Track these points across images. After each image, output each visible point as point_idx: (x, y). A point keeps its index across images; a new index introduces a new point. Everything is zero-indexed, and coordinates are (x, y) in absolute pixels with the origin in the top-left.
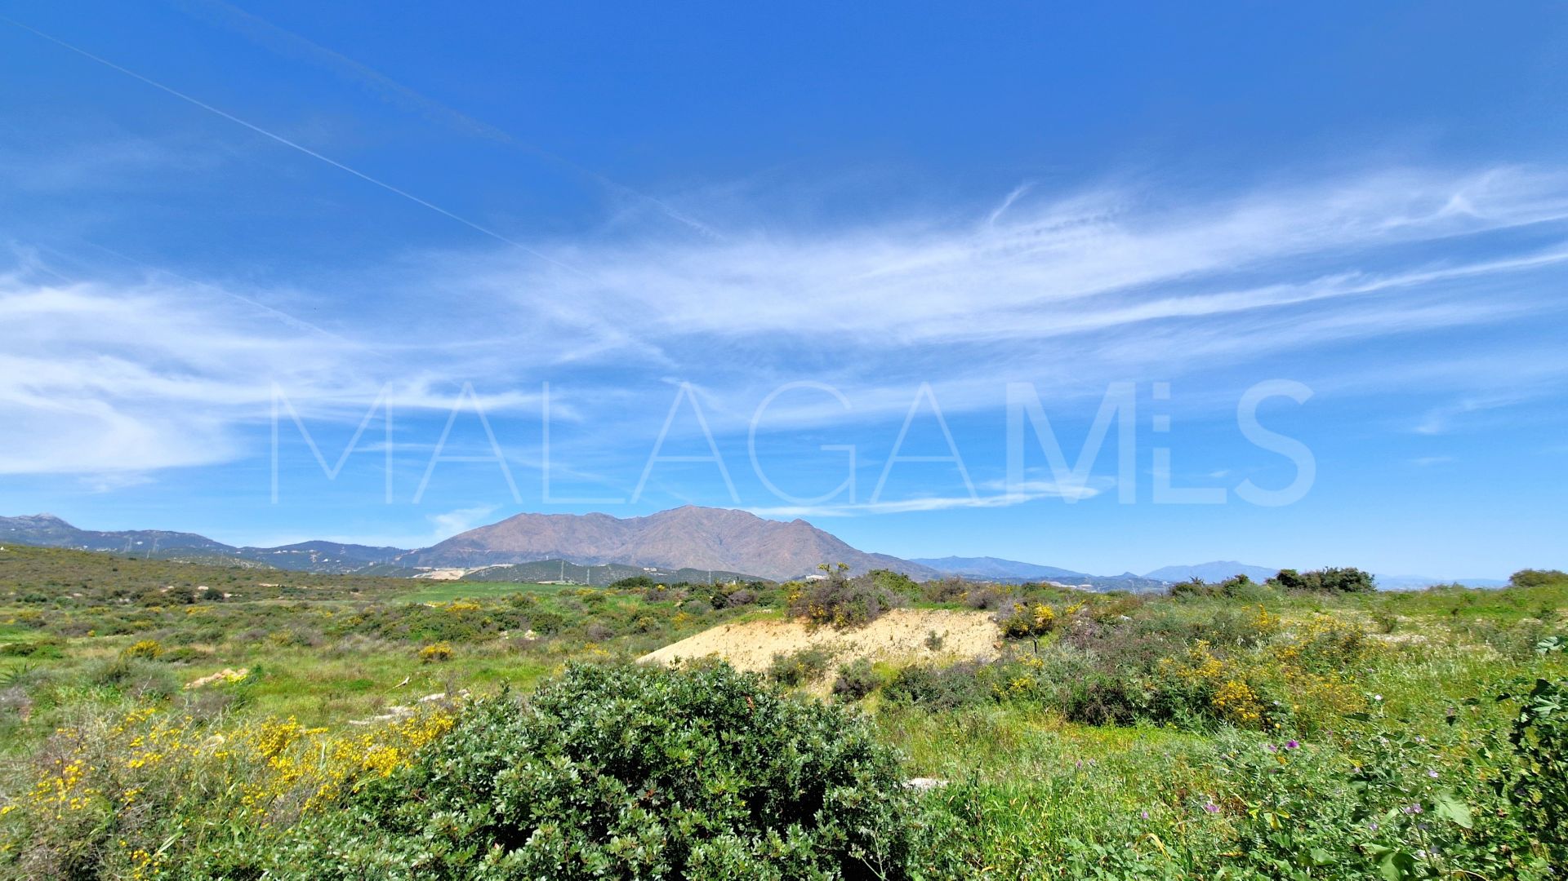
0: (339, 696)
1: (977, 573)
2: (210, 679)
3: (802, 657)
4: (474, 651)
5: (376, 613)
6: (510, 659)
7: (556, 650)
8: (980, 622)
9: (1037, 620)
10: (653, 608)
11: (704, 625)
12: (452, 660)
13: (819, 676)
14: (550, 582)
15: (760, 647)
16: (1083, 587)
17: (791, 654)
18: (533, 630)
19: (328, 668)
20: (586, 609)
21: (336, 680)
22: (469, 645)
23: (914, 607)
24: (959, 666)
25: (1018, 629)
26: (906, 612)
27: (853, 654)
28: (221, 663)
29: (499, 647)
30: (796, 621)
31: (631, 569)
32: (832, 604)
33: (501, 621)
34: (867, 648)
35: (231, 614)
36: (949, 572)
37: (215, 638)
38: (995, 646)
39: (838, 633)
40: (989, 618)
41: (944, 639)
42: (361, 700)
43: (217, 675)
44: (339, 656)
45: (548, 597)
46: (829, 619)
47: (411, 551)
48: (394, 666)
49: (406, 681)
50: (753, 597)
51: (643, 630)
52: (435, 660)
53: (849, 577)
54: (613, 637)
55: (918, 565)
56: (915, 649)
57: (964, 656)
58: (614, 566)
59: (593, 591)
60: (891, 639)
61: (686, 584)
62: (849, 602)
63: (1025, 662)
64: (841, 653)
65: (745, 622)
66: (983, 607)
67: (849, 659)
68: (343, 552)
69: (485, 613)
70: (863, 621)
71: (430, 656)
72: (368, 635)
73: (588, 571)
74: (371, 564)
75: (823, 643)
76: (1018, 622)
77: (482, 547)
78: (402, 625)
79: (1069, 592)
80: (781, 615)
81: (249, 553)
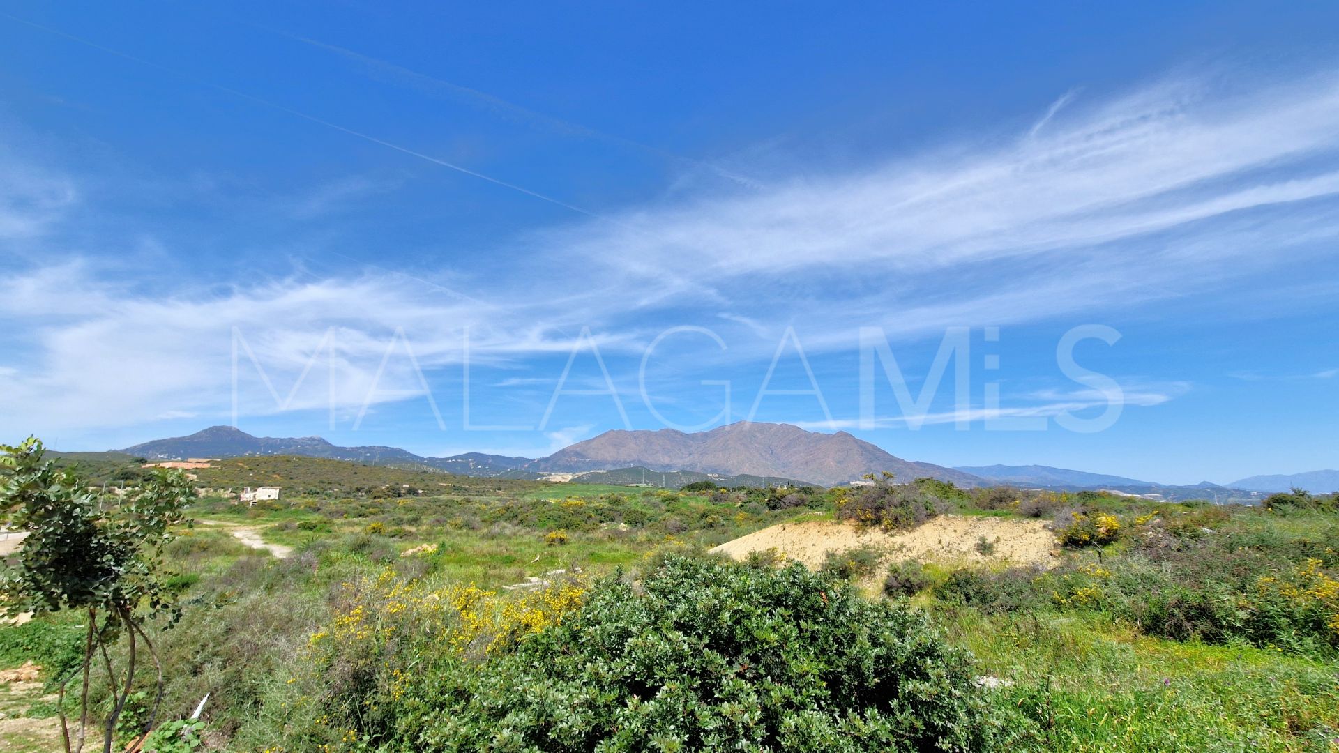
0: (495, 568)
1: (1026, 481)
2: (415, 550)
3: (853, 555)
4: (583, 538)
5: (515, 507)
6: (609, 545)
7: (643, 540)
8: (1034, 529)
9: (1099, 530)
10: (717, 508)
11: (762, 524)
12: (569, 544)
13: (870, 573)
14: (635, 485)
15: (813, 545)
16: (1149, 496)
17: (842, 552)
18: (625, 523)
19: (485, 546)
20: (664, 507)
21: (492, 555)
22: (579, 533)
23: (962, 513)
24: (1014, 572)
25: (1077, 538)
26: (954, 518)
27: (902, 555)
28: (420, 539)
29: (600, 535)
30: (846, 523)
31: (698, 474)
32: (879, 509)
33: (601, 515)
34: (916, 549)
35: (423, 505)
36: (996, 480)
37: (414, 521)
38: (1051, 554)
39: (886, 535)
40: (1044, 527)
41: (995, 545)
42: (510, 571)
43: (419, 547)
44: (493, 538)
45: (634, 497)
46: (877, 522)
47: (534, 460)
48: (529, 547)
49: (538, 559)
50: (803, 500)
51: (711, 526)
52: (557, 543)
53: (895, 483)
54: (687, 530)
55: (963, 474)
56: (965, 553)
57: (1018, 562)
58: (684, 472)
59: (668, 493)
60: (940, 542)
61: (744, 488)
62: (896, 507)
63: (1089, 571)
64: (890, 553)
65: (799, 522)
66: (1036, 515)
67: (899, 559)
68: (490, 461)
69: (589, 508)
70: (910, 525)
71: (553, 540)
72: (510, 523)
73: (664, 477)
74: (509, 470)
75: (872, 543)
76: (1077, 531)
77: (583, 456)
78: (532, 516)
79: (1134, 502)
80: (832, 518)
81: (432, 461)
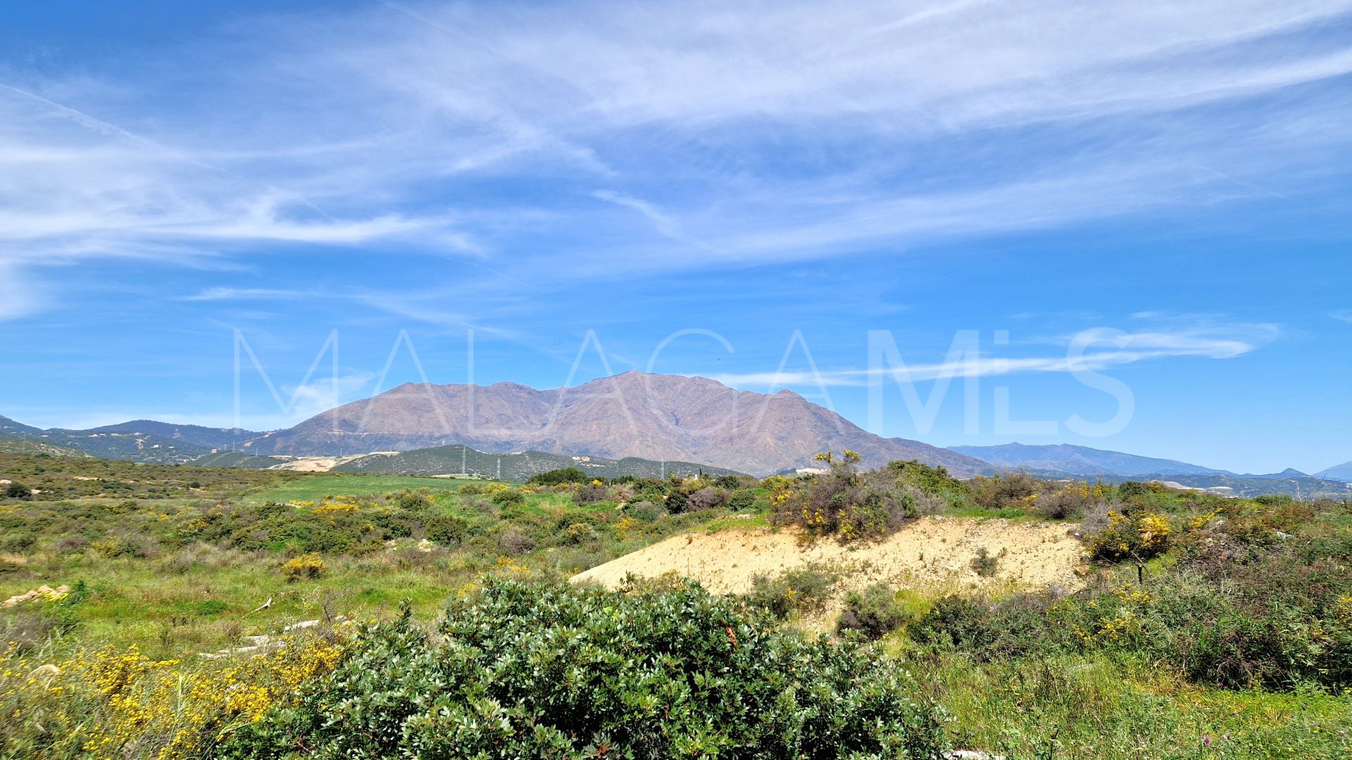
0: (184, 622)
1: (1052, 468)
2: (22, 598)
3: (793, 580)
4: (353, 566)
5: (225, 516)
6: (398, 577)
7: (460, 566)
8: (1055, 537)
9: (1142, 536)
10: (587, 511)
11: (658, 534)
12: (326, 577)
13: (818, 606)
14: (448, 476)
15: (735, 566)
16: (1216, 490)
17: (778, 576)
18: (429, 539)
19: (168, 586)
20: (497, 511)
21: (179, 602)
22: (346, 558)
23: (955, 514)
24: (1023, 599)
25: (1113, 549)
26: (944, 521)
27: (866, 577)
28: (36, 577)
29: (384, 561)
30: (784, 530)
31: (556, 458)
32: (834, 508)
33: (387, 526)
34: (886, 570)
35: (41, 516)
36: (1008, 466)
37: (25, 545)
38: (1076, 573)
39: (844, 549)
40: (1069, 533)
41: (1000, 561)
42: (215, 627)
43: (32, 592)
44: (182, 571)
45: (447, 495)
46: (831, 528)
47: (264, 433)
48: (252, 584)
49: (268, 604)
50: (723, 498)
51: (575, 540)
52: (304, 577)
53: (860, 470)
54: (535, 549)
55: (963, 457)
56: (956, 573)
57: (1030, 585)
58: (533, 454)
59: (506, 488)
60: (921, 559)
61: (631, 479)
62: (860, 505)
63: (1124, 595)
64: (849, 576)
65: (713, 531)
66: (1059, 516)
67: (861, 585)
68: (177, 436)
69: (365, 516)
70: (879, 532)
71: (297, 571)
72: (216, 544)
73: (499, 461)
74: (214, 451)
75: (822, 562)
76: (1113, 537)
78: (257, 531)
79: (1194, 497)
80: (764, 523)
81: (58, 437)
